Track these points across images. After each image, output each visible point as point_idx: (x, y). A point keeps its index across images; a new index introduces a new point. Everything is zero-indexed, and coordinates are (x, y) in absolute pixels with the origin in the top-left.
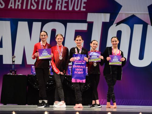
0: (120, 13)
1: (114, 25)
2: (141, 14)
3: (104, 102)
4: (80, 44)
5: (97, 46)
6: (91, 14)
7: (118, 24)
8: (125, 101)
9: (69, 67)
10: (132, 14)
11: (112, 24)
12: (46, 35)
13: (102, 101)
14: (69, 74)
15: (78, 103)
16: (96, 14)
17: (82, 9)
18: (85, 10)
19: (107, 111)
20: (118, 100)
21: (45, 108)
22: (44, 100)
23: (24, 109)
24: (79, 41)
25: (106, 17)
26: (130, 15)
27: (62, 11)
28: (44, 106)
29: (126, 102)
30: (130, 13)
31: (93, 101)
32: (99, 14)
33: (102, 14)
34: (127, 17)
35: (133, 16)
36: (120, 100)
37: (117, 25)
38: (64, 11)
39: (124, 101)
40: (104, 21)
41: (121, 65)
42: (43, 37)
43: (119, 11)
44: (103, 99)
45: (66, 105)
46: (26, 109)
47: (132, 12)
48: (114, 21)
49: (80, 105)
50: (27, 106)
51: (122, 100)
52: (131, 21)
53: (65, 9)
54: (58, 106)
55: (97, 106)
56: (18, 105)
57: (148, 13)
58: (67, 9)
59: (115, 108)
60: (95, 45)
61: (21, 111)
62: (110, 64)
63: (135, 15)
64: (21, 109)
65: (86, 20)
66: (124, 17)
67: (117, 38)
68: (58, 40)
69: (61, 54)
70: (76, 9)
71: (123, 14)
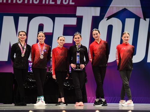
0: (111, 7)
1: (105, 19)
2: (132, 7)
6: (80, 7)
7: (109, 18)
10: (123, 8)
11: (103, 19)
16: (85, 8)
17: (71, 3)
18: (73, 3)
20: (109, 98)
23: (9, 108)
25: (96, 11)
26: (121, 9)
27: (49, 5)
29: (116, 99)
32: (89, 8)
33: (92, 8)
34: (118, 11)
35: (125, 10)
37: (107, 20)
38: (52, 5)
40: (94, 15)
43: (110, 5)
47: (124, 5)
48: (105, 15)
50: (13, 105)
51: (114, 98)
52: (123, 15)
53: (53, 3)
55: (63, 104)
56: (4, 104)
57: (141, 6)
58: (55, 3)
61: (5, 110)
63: (126, 8)
64: (6, 108)
65: (76, 14)
66: (115, 11)
70: (64, 3)
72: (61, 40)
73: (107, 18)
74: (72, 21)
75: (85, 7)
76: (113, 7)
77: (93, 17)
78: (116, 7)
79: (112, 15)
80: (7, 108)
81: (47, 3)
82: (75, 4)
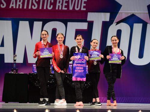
0: (120, 13)
1: (114, 24)
2: (140, 13)
3: (104, 100)
4: (80, 43)
5: (97, 45)
6: (91, 13)
7: (118, 23)
8: (125, 99)
9: (70, 66)
10: (132, 14)
11: (112, 23)
12: (47, 35)
13: (102, 99)
14: (70, 72)
15: (79, 101)
17: (82, 9)
18: (85, 9)
19: (107, 108)
21: (46, 106)
22: (45, 98)
23: (25, 107)
24: (79, 40)
25: (106, 17)
26: (129, 15)
27: (62, 11)
28: (45, 104)
30: (130, 12)
31: (93, 99)
32: (99, 14)
33: (102, 14)
34: (127, 16)
35: (133, 15)
36: (120, 98)
37: (116, 25)
38: (65, 11)
39: (123, 99)
40: (104, 20)
41: (121, 63)
42: (44, 36)
43: (119, 11)
44: (103, 97)
45: (67, 102)
46: (28, 107)
47: (132, 11)
48: (114, 20)
49: (81, 103)
50: (28, 104)
52: (131, 20)
53: (66, 9)
54: (59, 104)
56: (20, 103)
57: (148, 12)
58: (67, 9)
59: (115, 106)
60: (95, 44)
62: (110, 62)
63: (134, 14)
64: (22, 107)
65: (87, 20)
66: (124, 16)
67: (117, 37)
68: (59, 39)
69: (62, 52)
70: (76, 9)
71: (123, 13)
72: (94, 43)
73: (116, 23)
74: (84, 26)
75: (96, 13)
76: (122, 13)
77: (103, 22)
78: (125, 13)
79: (121, 20)
80: (24, 107)
81: (60, 8)
82: (86, 9)
